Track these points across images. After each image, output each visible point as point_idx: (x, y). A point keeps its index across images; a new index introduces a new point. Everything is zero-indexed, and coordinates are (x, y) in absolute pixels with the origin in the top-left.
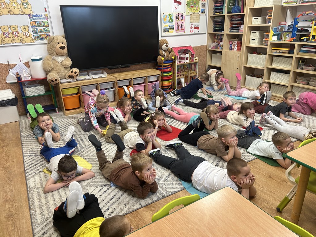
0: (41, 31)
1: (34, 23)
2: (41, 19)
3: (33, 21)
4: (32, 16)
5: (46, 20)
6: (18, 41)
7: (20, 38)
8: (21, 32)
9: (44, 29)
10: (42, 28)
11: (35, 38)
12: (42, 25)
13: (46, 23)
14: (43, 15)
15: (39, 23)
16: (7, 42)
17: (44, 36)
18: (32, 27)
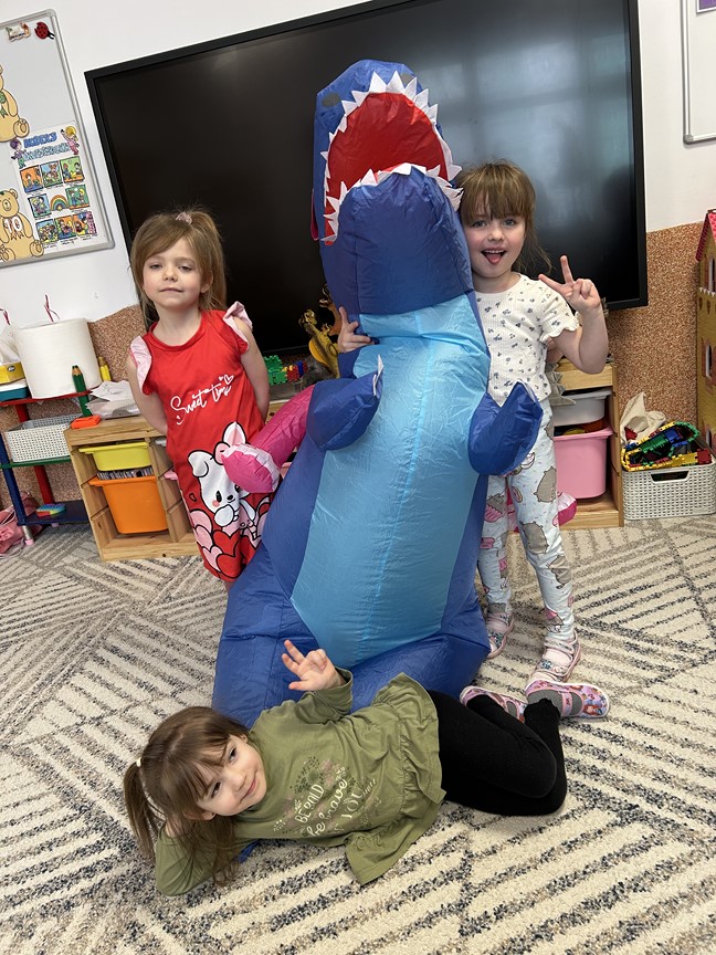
0: (60, 205)
1: (31, 171)
2: (52, 151)
3: (28, 164)
4: (22, 147)
5: (71, 154)
9: (69, 192)
10: (61, 191)
11: (41, 236)
12: (61, 176)
13: (71, 168)
14: (59, 135)
15: (46, 169)
17: (70, 224)
18: (28, 190)
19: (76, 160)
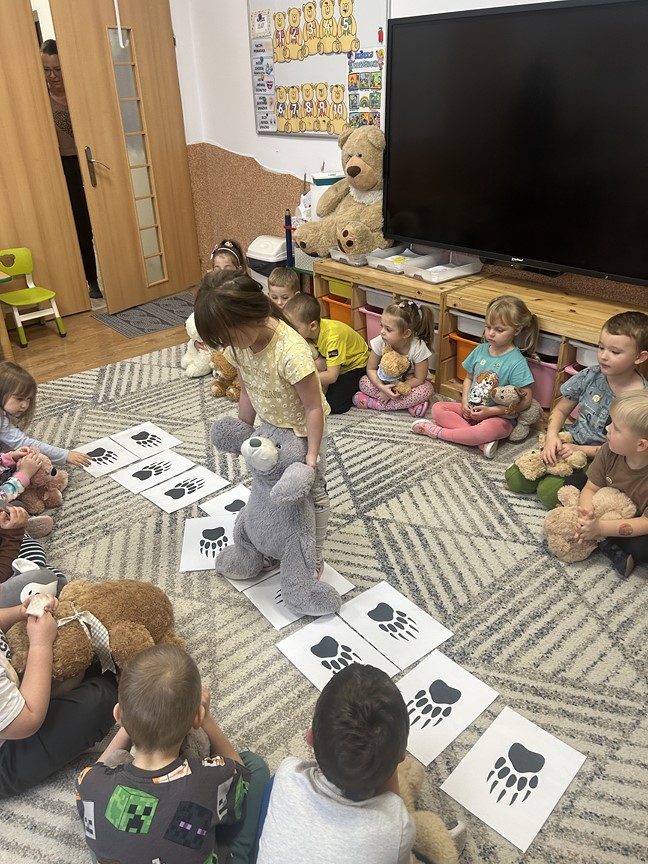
0: (364, 104)
1: (355, 76)
2: (368, 64)
3: (354, 71)
4: (353, 58)
5: (378, 69)
6: (323, 126)
7: (327, 120)
8: (331, 102)
9: (371, 95)
10: (367, 94)
11: (351, 122)
12: (369, 84)
13: (376, 79)
14: (375, 54)
15: (362, 77)
16: (309, 128)
17: (367, 119)
18: (350, 90)
19: (379, 74)
